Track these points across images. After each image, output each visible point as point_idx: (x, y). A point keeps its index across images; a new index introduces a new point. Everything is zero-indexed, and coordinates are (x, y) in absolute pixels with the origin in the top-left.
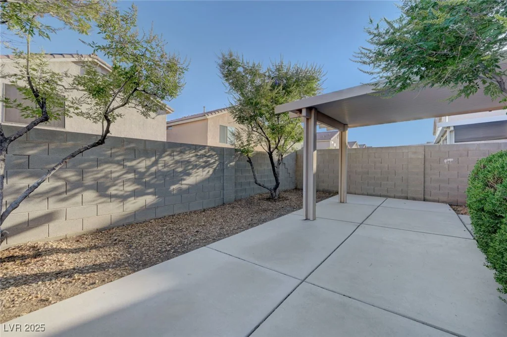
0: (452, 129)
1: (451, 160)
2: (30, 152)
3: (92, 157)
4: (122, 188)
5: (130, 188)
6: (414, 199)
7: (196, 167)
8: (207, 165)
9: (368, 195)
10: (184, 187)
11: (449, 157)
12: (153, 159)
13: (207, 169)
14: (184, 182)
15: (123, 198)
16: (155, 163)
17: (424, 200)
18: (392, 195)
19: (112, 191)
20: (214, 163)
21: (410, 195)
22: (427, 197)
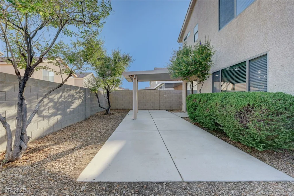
0: (164, 84)
1: (166, 95)
2: (6, 90)
3: (35, 93)
4: (48, 112)
5: (51, 111)
6: (156, 110)
7: (76, 98)
8: (80, 97)
9: (141, 110)
10: (72, 110)
11: (166, 94)
12: (60, 94)
13: (80, 100)
14: (72, 107)
15: (48, 117)
16: (61, 97)
17: (159, 110)
18: (149, 109)
19: (44, 114)
20: (82, 96)
21: (155, 108)
22: (160, 109)
